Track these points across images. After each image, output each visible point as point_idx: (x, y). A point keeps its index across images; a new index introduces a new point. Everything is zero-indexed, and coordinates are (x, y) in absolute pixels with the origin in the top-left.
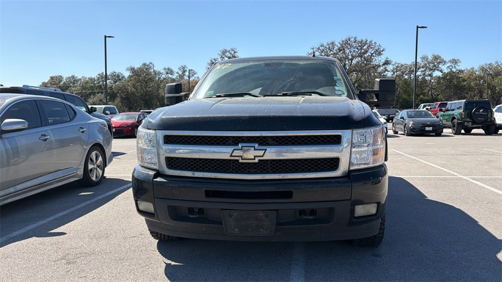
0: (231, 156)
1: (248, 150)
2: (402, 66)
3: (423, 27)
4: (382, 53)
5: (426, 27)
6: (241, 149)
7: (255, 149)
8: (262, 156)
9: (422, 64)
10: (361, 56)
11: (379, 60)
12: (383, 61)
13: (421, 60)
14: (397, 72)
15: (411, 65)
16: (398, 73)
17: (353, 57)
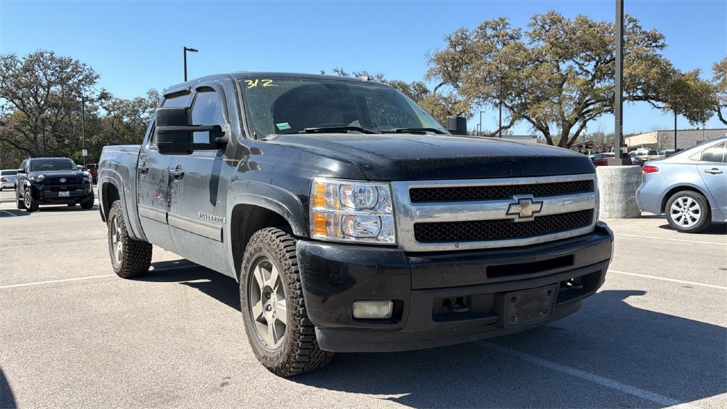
0: (507, 214)
1: (527, 204)
2: (121, 102)
3: (192, 50)
4: (95, 81)
5: (197, 51)
6: (519, 203)
7: (533, 203)
8: (539, 211)
9: (150, 102)
10: (62, 82)
11: (92, 92)
12: (98, 93)
13: (148, 96)
14: (114, 110)
15: (134, 103)
16: (116, 112)
17: (50, 84)
